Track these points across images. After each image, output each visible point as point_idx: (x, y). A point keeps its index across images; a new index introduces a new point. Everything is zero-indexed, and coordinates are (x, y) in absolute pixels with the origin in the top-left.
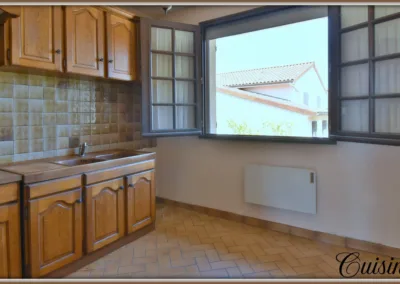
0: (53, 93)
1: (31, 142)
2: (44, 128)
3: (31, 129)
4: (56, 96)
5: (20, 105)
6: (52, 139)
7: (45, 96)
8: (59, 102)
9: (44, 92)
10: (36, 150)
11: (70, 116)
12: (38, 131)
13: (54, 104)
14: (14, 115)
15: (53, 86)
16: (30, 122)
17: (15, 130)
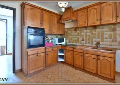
0: (92, 31)
1: (87, 42)
2: (90, 39)
3: (87, 39)
4: (93, 31)
5: (85, 34)
6: (92, 42)
7: (90, 32)
8: (94, 33)
9: (90, 31)
10: (88, 44)
11: (97, 36)
12: (89, 40)
13: (93, 33)
14: (84, 36)
15: (92, 29)
16: (87, 38)
17: (85, 39)
